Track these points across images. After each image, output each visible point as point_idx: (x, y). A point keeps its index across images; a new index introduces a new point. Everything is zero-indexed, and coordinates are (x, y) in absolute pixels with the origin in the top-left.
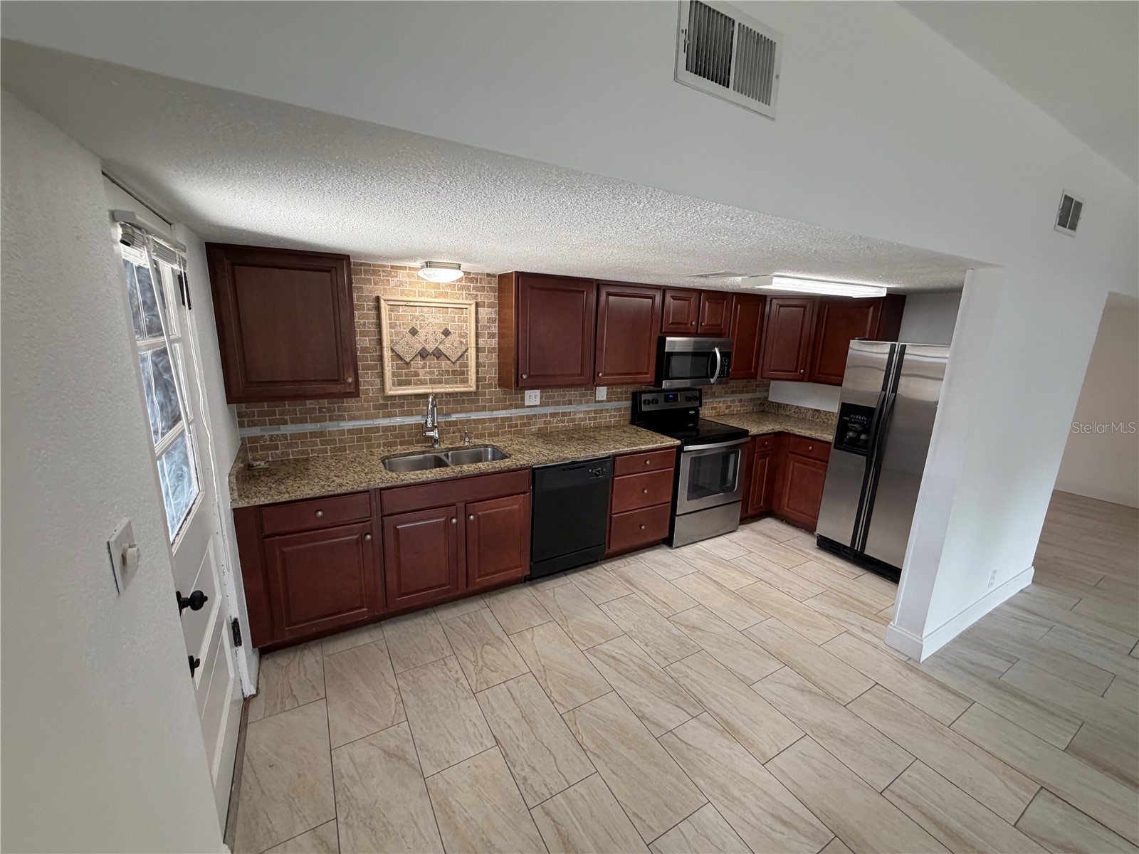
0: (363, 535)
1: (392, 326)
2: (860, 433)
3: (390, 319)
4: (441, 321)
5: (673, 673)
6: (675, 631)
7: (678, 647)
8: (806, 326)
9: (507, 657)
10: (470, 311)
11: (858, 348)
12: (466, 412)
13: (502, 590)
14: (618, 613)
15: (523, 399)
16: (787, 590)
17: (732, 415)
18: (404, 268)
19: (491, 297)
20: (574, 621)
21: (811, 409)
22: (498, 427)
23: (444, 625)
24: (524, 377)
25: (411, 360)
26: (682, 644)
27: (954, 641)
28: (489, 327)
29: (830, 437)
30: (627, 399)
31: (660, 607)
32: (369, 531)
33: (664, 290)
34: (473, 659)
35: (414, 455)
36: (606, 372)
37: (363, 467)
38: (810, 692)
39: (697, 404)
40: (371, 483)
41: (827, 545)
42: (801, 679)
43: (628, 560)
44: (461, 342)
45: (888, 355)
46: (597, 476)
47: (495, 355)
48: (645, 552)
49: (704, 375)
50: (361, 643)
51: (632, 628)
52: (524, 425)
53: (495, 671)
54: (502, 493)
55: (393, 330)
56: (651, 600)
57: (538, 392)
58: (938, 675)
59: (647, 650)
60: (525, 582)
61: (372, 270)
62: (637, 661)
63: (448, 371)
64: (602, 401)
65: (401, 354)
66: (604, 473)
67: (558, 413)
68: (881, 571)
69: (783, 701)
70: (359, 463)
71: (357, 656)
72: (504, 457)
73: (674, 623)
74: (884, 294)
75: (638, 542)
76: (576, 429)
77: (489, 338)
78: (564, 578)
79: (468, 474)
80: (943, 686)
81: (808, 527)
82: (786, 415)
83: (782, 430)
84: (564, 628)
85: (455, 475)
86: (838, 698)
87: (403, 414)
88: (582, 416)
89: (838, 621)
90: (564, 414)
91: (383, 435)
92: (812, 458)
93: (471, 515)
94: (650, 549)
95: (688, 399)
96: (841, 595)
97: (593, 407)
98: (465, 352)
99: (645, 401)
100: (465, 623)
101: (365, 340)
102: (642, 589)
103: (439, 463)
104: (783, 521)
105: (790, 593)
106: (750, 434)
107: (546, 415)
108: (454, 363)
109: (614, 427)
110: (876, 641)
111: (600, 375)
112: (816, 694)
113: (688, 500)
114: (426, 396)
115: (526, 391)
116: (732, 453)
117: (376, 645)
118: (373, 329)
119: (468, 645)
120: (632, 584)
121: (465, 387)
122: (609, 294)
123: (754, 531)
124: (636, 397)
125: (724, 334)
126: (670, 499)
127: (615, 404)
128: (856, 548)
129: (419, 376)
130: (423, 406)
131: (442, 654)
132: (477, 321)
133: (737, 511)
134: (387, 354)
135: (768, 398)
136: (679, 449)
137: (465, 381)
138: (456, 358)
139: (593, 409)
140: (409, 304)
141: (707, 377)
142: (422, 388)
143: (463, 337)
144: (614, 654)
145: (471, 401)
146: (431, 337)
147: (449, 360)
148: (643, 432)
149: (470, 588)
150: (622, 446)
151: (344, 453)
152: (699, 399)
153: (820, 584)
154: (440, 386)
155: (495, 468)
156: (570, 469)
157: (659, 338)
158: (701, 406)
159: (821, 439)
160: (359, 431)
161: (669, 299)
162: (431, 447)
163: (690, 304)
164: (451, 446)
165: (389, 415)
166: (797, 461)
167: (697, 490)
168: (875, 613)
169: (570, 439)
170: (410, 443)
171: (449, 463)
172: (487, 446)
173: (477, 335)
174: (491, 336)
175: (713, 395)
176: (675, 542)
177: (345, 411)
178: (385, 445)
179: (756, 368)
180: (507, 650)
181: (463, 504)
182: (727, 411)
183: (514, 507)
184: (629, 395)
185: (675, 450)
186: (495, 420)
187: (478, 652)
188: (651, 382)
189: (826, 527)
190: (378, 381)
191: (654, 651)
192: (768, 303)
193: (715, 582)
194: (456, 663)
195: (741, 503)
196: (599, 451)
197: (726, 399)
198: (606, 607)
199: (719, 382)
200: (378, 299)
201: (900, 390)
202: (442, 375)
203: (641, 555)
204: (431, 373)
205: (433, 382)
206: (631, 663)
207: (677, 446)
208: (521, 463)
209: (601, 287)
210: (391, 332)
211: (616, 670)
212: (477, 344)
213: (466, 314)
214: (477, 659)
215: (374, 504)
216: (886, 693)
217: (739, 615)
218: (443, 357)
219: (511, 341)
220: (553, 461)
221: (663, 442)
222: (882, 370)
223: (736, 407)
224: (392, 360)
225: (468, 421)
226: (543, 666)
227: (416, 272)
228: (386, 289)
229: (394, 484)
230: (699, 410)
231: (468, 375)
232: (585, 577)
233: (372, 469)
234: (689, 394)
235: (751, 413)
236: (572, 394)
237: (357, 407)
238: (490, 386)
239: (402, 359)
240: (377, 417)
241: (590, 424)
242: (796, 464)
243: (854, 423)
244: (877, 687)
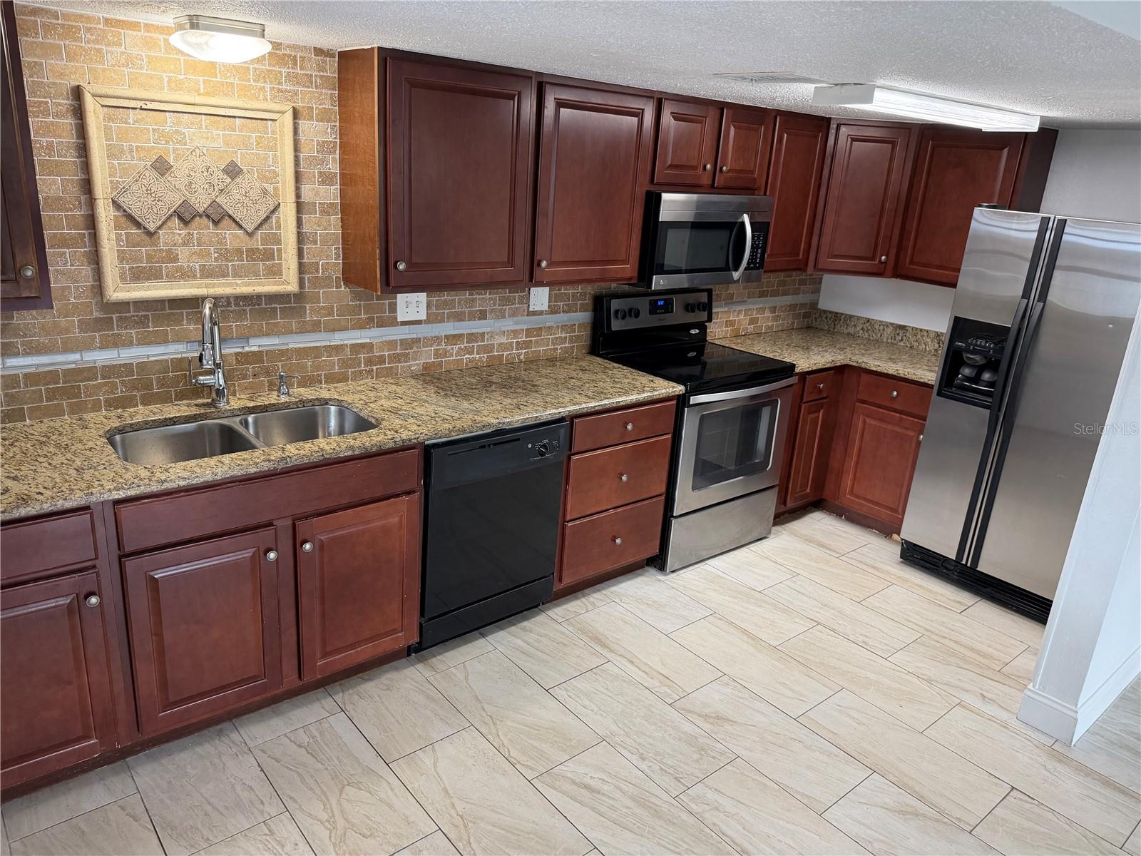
0: (82, 597)
1: (112, 153)
2: (981, 369)
3: (108, 137)
4: (219, 143)
5: (693, 806)
6: (688, 727)
7: (696, 756)
8: (895, 176)
9: (390, 806)
10: (282, 125)
11: (986, 221)
12: (278, 334)
13: (365, 675)
14: (587, 702)
15: (393, 308)
16: (861, 638)
17: (759, 334)
18: (134, 26)
19: (323, 99)
20: (509, 723)
21: (892, 324)
22: (345, 364)
23: (258, 753)
24: (402, 266)
25: (159, 228)
26: (701, 749)
27: (1115, 706)
28: (322, 161)
29: (929, 374)
30: (583, 309)
31: (658, 684)
32: (96, 590)
33: (659, 100)
34: (324, 816)
35: (175, 424)
36: (553, 260)
37: (69, 456)
38: (916, 814)
39: (704, 315)
40: (94, 490)
41: (917, 557)
42: (900, 793)
43: (591, 599)
44: (265, 192)
45: (1037, 233)
46: (542, 454)
47: (335, 220)
48: (620, 582)
49: (722, 265)
50: (87, 806)
51: (614, 728)
52: (396, 358)
53: (371, 836)
54: (367, 495)
55: (116, 162)
56: (641, 673)
57: (422, 297)
58: (1100, 764)
59: (643, 766)
60: (409, 655)
61: (63, 25)
62: (630, 789)
63: (239, 251)
64: (541, 313)
65: (137, 214)
66: (554, 448)
67: (462, 335)
68: (1000, 597)
69: (877, 836)
70: (57, 446)
71: (83, 833)
72: (363, 425)
73: (685, 712)
74: (1034, 127)
75: (608, 567)
76: (494, 364)
77: (323, 183)
78: (481, 642)
79: (298, 462)
80: (1107, 782)
81: (887, 526)
82: (848, 334)
83: (847, 361)
84: (490, 738)
85: (271, 466)
86: (959, 819)
87: (146, 341)
88: (504, 340)
89: (945, 688)
90: (472, 337)
91: (105, 384)
92: (895, 411)
93: (305, 541)
94: (629, 576)
95: (689, 308)
96: (943, 641)
97: (524, 323)
98: (273, 212)
99: (617, 312)
100: (300, 746)
101: (54, 182)
102: (622, 652)
103: (231, 441)
104: (841, 516)
105: (867, 644)
106: (797, 370)
107: (437, 339)
108: (250, 235)
109: (563, 360)
110: (1003, 715)
111: (544, 264)
112: (925, 816)
113: (694, 488)
114: (196, 302)
115: (399, 296)
116: (765, 404)
117: (123, 808)
118: (71, 158)
119: (311, 789)
120: (603, 645)
121: (275, 284)
122: (560, 104)
123: (797, 536)
124: (599, 305)
125: (759, 188)
126: (663, 489)
127: (562, 318)
128: (964, 562)
129: (176, 260)
130: (189, 323)
131: (262, 812)
132: (296, 149)
133: (769, 502)
134: (105, 214)
135: (817, 303)
136: (682, 401)
137: (275, 271)
138: (256, 224)
139: (525, 327)
140: (150, 106)
141: (726, 268)
142: (185, 286)
143: (268, 180)
144: (588, 781)
145: (287, 312)
146: (199, 179)
147: (241, 227)
148: (615, 371)
149: (307, 679)
150: (584, 399)
151: (19, 425)
152: (708, 307)
153: (910, 625)
154: (223, 281)
155: (352, 448)
156: (495, 444)
157: (649, 194)
158: (710, 320)
159: (914, 378)
160: (51, 376)
161: (667, 119)
162: (208, 405)
163: (703, 131)
164: (252, 404)
165: (115, 343)
166: (869, 416)
167: (707, 473)
168: (998, 668)
169: (487, 385)
170: (166, 399)
171: (254, 441)
172: (325, 402)
173: (298, 177)
174: (326, 179)
175: (730, 300)
176: (671, 562)
177: (17, 336)
178: (110, 405)
179: (808, 251)
180: (390, 793)
181: (289, 522)
182: (751, 328)
183: (391, 520)
184: (588, 301)
185: (674, 402)
186: (338, 349)
187: (334, 803)
188: (630, 279)
189: (916, 528)
190: (87, 270)
191: (656, 768)
192: (833, 132)
193: (744, 631)
194: (292, 827)
195: (777, 489)
196: (545, 408)
197: (751, 307)
198: (564, 693)
199: (747, 278)
200: (77, 93)
201: (1054, 296)
202: (227, 260)
203: (613, 589)
204: (201, 254)
205: (207, 273)
206: (618, 795)
207: (679, 396)
208: (404, 436)
209: (548, 89)
210: (111, 167)
211: (593, 809)
212: (298, 196)
213: (273, 132)
214: (334, 816)
215: (100, 531)
216: (1026, 802)
217: (790, 689)
218: (227, 221)
219: (370, 191)
220: (464, 431)
221: (654, 390)
222: (1025, 259)
223: (766, 320)
224: (118, 227)
225: (283, 353)
226: (461, 817)
227: (162, 37)
228: (95, 70)
229: (144, 490)
230: (706, 328)
231: (280, 259)
232: (520, 638)
233: (88, 458)
234: (691, 298)
235: (790, 329)
236: (485, 299)
237: (43, 327)
238: (326, 282)
239: (138, 225)
240: (90, 347)
241: (519, 355)
242: (868, 420)
243: (974, 352)
244: (1014, 793)
